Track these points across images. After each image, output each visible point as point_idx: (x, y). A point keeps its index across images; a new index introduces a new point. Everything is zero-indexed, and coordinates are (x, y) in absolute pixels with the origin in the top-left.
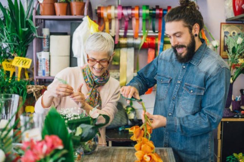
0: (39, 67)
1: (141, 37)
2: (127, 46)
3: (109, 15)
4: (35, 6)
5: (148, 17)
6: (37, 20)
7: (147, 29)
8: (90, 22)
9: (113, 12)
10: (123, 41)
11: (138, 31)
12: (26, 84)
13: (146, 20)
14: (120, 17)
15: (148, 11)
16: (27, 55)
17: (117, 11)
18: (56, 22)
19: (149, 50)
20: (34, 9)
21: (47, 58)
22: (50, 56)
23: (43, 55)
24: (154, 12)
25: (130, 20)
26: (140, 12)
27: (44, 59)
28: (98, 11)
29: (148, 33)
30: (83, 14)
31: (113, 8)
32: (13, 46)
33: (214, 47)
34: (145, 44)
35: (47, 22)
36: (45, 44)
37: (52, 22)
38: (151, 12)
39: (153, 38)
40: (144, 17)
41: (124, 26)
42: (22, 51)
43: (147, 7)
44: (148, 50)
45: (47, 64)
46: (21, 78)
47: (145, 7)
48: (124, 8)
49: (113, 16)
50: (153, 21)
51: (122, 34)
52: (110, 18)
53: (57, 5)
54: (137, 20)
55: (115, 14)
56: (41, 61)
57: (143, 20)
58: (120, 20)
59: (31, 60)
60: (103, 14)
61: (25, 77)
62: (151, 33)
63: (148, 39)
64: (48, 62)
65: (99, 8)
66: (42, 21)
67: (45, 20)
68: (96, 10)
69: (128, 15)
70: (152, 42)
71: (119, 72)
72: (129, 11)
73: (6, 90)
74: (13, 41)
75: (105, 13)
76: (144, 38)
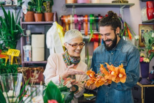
0: (25, 55)
1: (90, 34)
3: (69, 21)
4: (21, 16)
5: (94, 22)
6: (23, 24)
7: (93, 29)
9: (71, 19)
11: (87, 31)
12: (17, 67)
13: (92, 24)
14: (76, 22)
15: (93, 18)
16: (16, 48)
17: (74, 19)
18: (34, 26)
19: (95, 43)
20: (21, 17)
21: (30, 49)
22: (32, 48)
23: (27, 48)
24: (97, 18)
25: (82, 24)
26: (89, 18)
27: (28, 50)
28: (62, 19)
29: (94, 32)
30: (53, 21)
31: (71, 16)
32: (8, 42)
33: (136, 40)
34: (92, 39)
35: (29, 26)
36: (28, 40)
37: (31, 26)
38: (96, 18)
39: (97, 35)
40: (91, 22)
41: (78, 28)
42: (14, 45)
43: (93, 15)
45: (30, 53)
46: (13, 63)
47: (91, 16)
48: (78, 16)
49: (71, 21)
50: (97, 24)
52: (69, 23)
53: (36, 15)
54: (87, 24)
55: (73, 20)
56: (26, 51)
57: (90, 24)
58: (76, 24)
59: (19, 51)
60: (65, 20)
61: (15, 62)
62: (96, 32)
63: (94, 36)
64: (31, 52)
65: (62, 17)
66: (26, 25)
67: (27, 24)
68: (60, 18)
69: (81, 21)
70: (97, 37)
72: (82, 18)
73: (4, 71)
74: (7, 38)
75: (66, 20)
76: (91, 35)
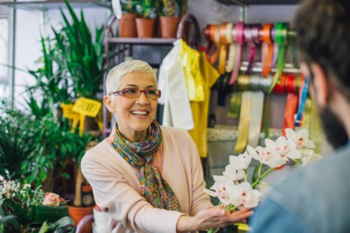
1: (273, 74)
2: (251, 88)
3: (223, 39)
5: (286, 43)
6: (112, 44)
7: (286, 60)
8: (184, 50)
9: (229, 33)
10: (244, 80)
11: (270, 64)
12: (89, 139)
13: (285, 47)
14: (241, 42)
15: (284, 33)
16: (96, 97)
17: (235, 32)
18: (149, 48)
25: (259, 47)
26: (273, 33)
28: (207, 32)
29: (284, 67)
30: (174, 36)
31: (229, 26)
34: (277, 87)
38: (290, 33)
39: (291, 77)
40: (280, 42)
41: (249, 55)
43: (285, 25)
44: (286, 96)
47: (280, 26)
48: (246, 26)
49: (229, 40)
51: (244, 69)
52: (226, 42)
53: (138, 21)
54: (271, 46)
55: (232, 36)
57: (280, 46)
59: (99, 105)
62: (290, 68)
63: (283, 78)
65: (208, 27)
66: (127, 46)
68: (204, 30)
69: (253, 38)
70: (290, 83)
71: (237, 129)
72: (254, 32)
75: (217, 35)
76: (277, 76)
